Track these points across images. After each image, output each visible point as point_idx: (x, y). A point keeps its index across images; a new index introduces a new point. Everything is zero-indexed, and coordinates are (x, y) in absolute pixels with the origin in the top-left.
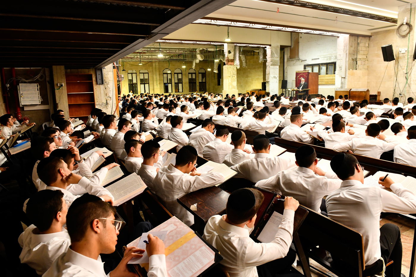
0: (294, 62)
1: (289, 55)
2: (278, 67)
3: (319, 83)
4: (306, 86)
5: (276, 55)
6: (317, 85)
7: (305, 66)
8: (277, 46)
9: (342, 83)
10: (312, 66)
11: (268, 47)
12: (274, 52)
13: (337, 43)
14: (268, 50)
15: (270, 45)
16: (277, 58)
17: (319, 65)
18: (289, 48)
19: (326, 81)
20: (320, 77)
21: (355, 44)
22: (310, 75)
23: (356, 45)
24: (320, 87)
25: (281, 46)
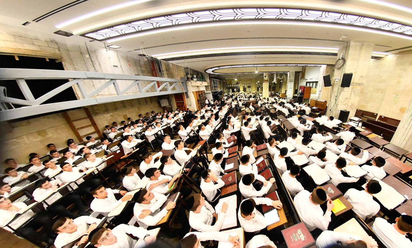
0: (302, 80)
1: (301, 76)
2: (293, 83)
3: (311, 92)
4: (302, 94)
5: (292, 77)
6: (310, 93)
7: (307, 83)
8: (293, 72)
9: (319, 94)
10: (310, 82)
11: (288, 72)
12: (291, 75)
13: (320, 70)
14: (288, 74)
15: (289, 72)
16: (293, 78)
17: (313, 82)
18: (301, 73)
19: (314, 92)
20: (312, 89)
21: (330, 71)
22: (305, 88)
23: (332, 71)
24: (311, 95)
25: (295, 72)
